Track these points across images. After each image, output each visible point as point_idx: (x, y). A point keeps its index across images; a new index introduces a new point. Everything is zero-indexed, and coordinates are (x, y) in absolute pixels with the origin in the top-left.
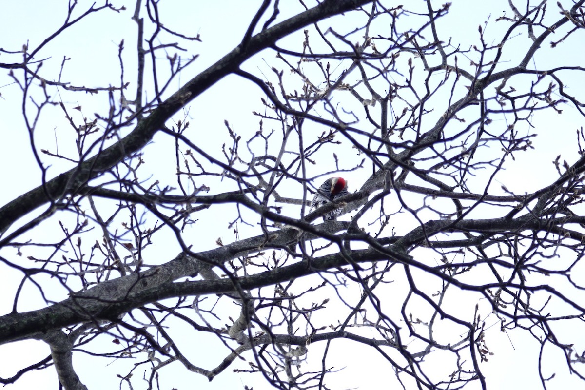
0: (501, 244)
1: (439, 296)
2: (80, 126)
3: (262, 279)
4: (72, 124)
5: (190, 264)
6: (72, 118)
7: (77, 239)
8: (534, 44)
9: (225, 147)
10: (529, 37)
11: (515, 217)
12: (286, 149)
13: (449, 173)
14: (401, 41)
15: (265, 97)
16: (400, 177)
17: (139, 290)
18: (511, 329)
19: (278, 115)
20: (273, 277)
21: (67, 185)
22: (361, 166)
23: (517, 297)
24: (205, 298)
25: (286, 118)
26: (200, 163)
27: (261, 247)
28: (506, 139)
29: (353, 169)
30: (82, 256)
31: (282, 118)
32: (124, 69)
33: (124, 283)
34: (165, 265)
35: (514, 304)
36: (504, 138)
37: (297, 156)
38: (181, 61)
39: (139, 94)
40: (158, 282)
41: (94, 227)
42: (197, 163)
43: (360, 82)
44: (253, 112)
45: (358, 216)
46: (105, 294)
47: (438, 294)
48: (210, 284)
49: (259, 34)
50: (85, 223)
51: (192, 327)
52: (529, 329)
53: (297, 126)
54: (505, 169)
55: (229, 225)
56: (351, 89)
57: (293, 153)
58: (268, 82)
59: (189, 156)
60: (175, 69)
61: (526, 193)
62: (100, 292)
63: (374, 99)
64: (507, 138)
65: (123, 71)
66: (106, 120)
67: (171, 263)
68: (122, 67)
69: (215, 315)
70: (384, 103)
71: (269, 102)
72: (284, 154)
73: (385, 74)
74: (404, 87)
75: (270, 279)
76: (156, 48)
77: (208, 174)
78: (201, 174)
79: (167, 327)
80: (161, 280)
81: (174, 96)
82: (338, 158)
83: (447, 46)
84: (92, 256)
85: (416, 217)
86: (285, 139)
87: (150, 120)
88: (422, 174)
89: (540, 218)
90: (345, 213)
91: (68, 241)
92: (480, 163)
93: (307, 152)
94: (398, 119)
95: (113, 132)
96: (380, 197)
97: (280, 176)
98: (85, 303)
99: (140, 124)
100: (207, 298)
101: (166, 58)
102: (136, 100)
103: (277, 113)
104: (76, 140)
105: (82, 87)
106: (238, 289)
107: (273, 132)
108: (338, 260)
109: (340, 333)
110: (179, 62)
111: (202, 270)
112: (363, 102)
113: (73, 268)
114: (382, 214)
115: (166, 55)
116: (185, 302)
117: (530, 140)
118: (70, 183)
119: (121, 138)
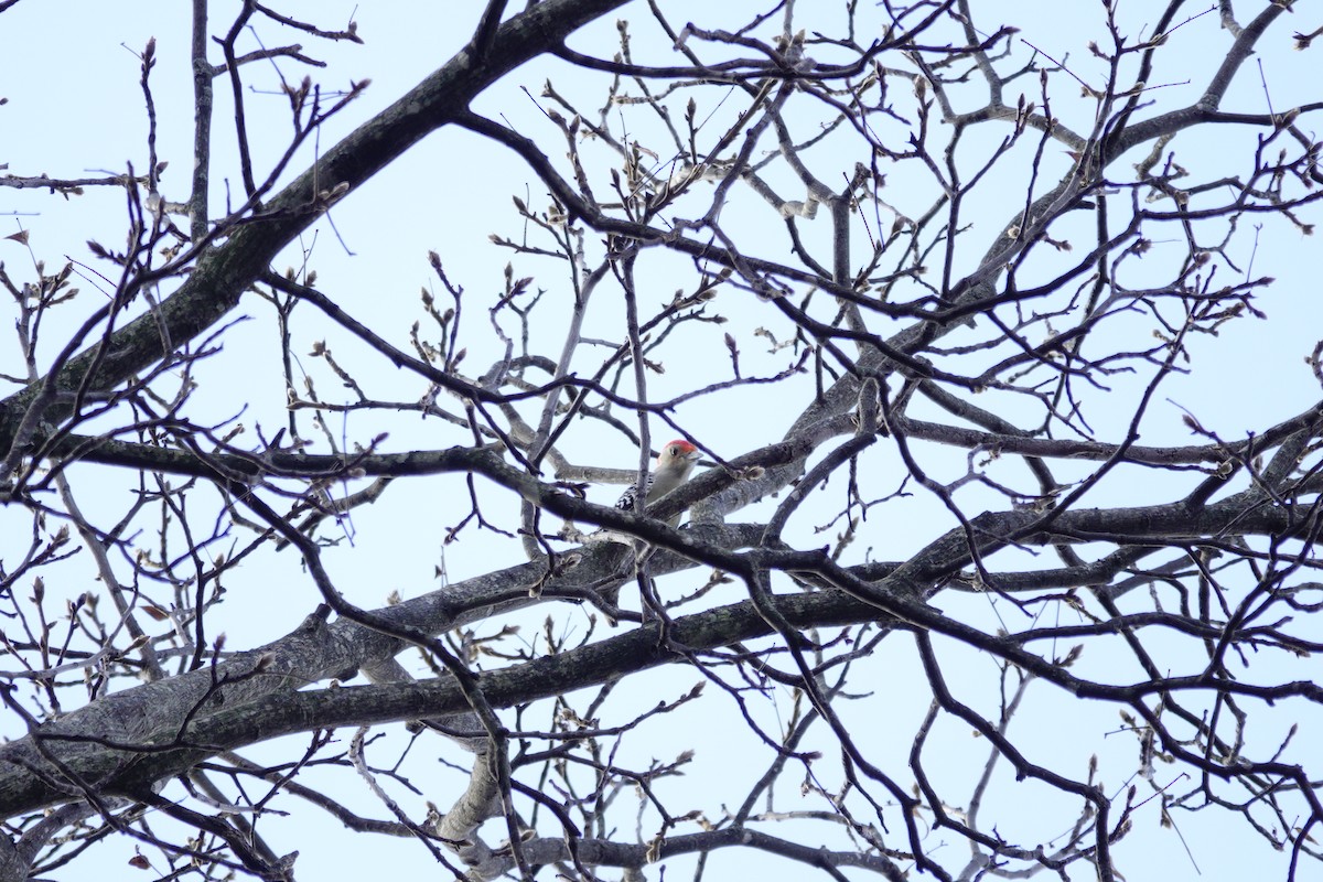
0: (1160, 586)
2: (27, 285)
3: (536, 678)
5: (337, 645)
7: (33, 583)
8: (1236, 43)
9: (418, 333)
10: (1223, 27)
11: (1211, 501)
12: (583, 333)
13: (1031, 386)
14: (901, 28)
16: (898, 398)
18: (1193, 809)
19: (560, 242)
20: (564, 671)
22: (800, 368)
24: (378, 736)
25: (581, 252)
26: (351, 376)
27: (536, 589)
29: (779, 377)
30: (47, 628)
31: (569, 251)
32: (157, 119)
33: (162, 698)
36: (1183, 289)
38: (321, 97)
39: (200, 185)
40: (251, 694)
41: (78, 549)
42: (345, 376)
43: (774, 154)
44: (491, 237)
45: (790, 506)
46: (115, 728)
48: (398, 694)
49: (518, 16)
50: (62, 538)
51: (339, 823)
52: (1244, 808)
53: (619, 264)
54: (1183, 371)
55: (448, 533)
56: (750, 175)
57: (602, 342)
59: (322, 359)
60: (304, 121)
61: (1251, 434)
62: (99, 721)
63: (814, 197)
65: (153, 125)
66: (119, 260)
67: (286, 643)
68: (152, 114)
69: (405, 782)
70: (840, 208)
72: (580, 347)
73: (859, 120)
74: (906, 155)
75: (558, 676)
76: (243, 60)
77: (373, 405)
78: (357, 406)
80: (260, 690)
81: (294, 188)
83: (1001, 57)
85: (950, 505)
86: (580, 306)
87: (232, 254)
89: (1288, 501)
90: (745, 504)
92: (1119, 356)
93: (646, 335)
94: (880, 249)
96: (848, 453)
97: (565, 411)
98: (64, 752)
99: (207, 267)
100: (383, 735)
101: (281, 90)
102: (191, 202)
103: (556, 235)
104: (18, 324)
105: (40, 176)
106: (478, 704)
107: (542, 297)
108: (738, 624)
109: (732, 835)
110: (317, 100)
111: (370, 660)
112: (782, 209)
113: (24, 662)
114: (853, 499)
115: (280, 81)
116: (327, 745)
117: (1252, 293)
118: (25, 430)
119: (158, 302)
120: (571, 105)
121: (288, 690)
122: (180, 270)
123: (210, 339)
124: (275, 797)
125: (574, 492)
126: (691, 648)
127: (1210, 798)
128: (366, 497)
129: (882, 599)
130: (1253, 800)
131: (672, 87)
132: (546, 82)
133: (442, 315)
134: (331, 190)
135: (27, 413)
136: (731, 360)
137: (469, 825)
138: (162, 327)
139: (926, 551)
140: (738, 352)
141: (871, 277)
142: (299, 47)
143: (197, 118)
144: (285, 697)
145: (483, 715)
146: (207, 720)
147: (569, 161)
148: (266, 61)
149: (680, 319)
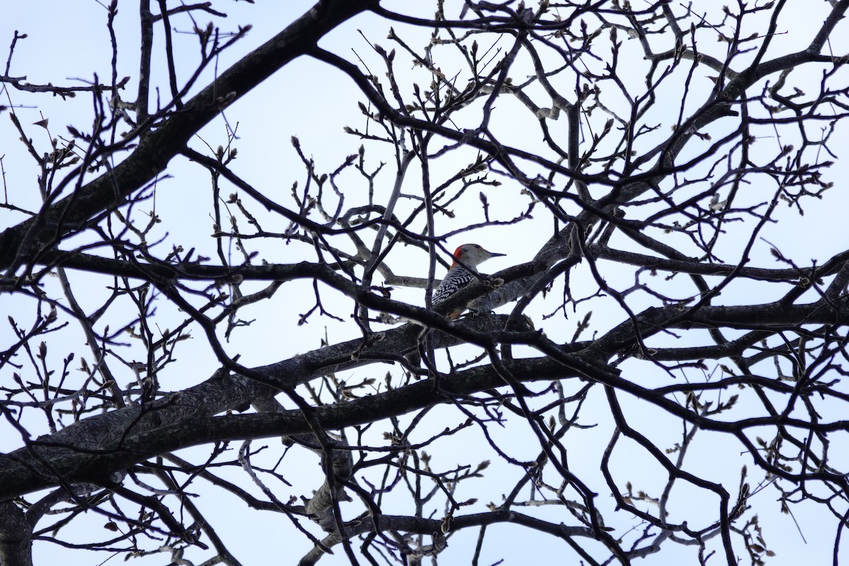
1: (678, 452)
2: (46, 154)
4: (32, 150)
5: (236, 388)
6: (31, 141)
7: (39, 345)
8: (833, 11)
9: (297, 189)
11: (796, 303)
12: (403, 191)
15: (366, 101)
17: (146, 429)
18: (795, 502)
19: (388, 132)
20: (377, 406)
21: (20, 248)
22: (528, 215)
23: (805, 447)
24: (263, 448)
25: (402, 138)
26: (253, 217)
27: (356, 355)
28: (778, 171)
29: (514, 221)
30: (48, 374)
31: (394, 137)
32: (118, 49)
34: (191, 391)
35: (801, 460)
36: (775, 168)
37: (421, 202)
38: (219, 36)
39: (144, 91)
40: (180, 417)
41: (67, 323)
42: (249, 216)
43: (533, 78)
44: (345, 128)
46: (87, 440)
47: (676, 449)
48: (270, 420)
50: (52, 318)
51: (244, 504)
52: (827, 502)
53: (419, 151)
54: (775, 222)
55: (300, 318)
56: (517, 91)
57: (414, 197)
58: (371, 75)
59: (235, 205)
60: (208, 51)
61: (814, 262)
62: (79, 435)
63: (557, 105)
64: (780, 168)
65: (115, 52)
66: (87, 139)
67: (203, 386)
68: (114, 46)
69: (280, 477)
70: (574, 113)
71: (374, 110)
72: (400, 200)
74: (603, 77)
76: (173, 11)
77: (267, 235)
78: (256, 235)
79: (195, 496)
82: (488, 202)
83: (684, 17)
84: (65, 374)
85: (624, 305)
86: (400, 173)
88: (633, 229)
90: (506, 302)
91: (22, 348)
92: (732, 211)
93: (438, 195)
94: (597, 140)
95: (99, 159)
96: (565, 267)
98: (53, 455)
99: (145, 143)
100: (267, 447)
101: (193, 31)
102: (137, 102)
103: (386, 127)
104: (39, 179)
105: (47, 84)
106: (315, 428)
107: (383, 167)
108: (490, 378)
109: (501, 514)
110: (217, 38)
111: (258, 398)
112: (538, 113)
113: (33, 396)
114: (567, 298)
115: (193, 25)
116: (224, 452)
117: (820, 172)
118: (25, 246)
119: (112, 167)
120: (406, 44)
121: (199, 416)
122: (126, 146)
123: (144, 190)
124: (190, 485)
125: (382, 292)
126: (452, 394)
127: (806, 495)
128: (266, 294)
129: (577, 365)
130: (833, 496)
131: (468, 34)
132: (390, 29)
133: (319, 178)
134: (224, 96)
135: (26, 235)
136: (484, 209)
137: (325, 506)
138: (114, 183)
139: (612, 332)
140: (488, 204)
141: (592, 157)
142: (209, 4)
143: (142, 48)
144: (197, 421)
145: (318, 435)
146: (146, 435)
147: (388, 78)
148: (185, 13)
149: (471, 183)
